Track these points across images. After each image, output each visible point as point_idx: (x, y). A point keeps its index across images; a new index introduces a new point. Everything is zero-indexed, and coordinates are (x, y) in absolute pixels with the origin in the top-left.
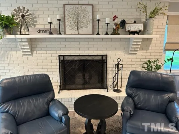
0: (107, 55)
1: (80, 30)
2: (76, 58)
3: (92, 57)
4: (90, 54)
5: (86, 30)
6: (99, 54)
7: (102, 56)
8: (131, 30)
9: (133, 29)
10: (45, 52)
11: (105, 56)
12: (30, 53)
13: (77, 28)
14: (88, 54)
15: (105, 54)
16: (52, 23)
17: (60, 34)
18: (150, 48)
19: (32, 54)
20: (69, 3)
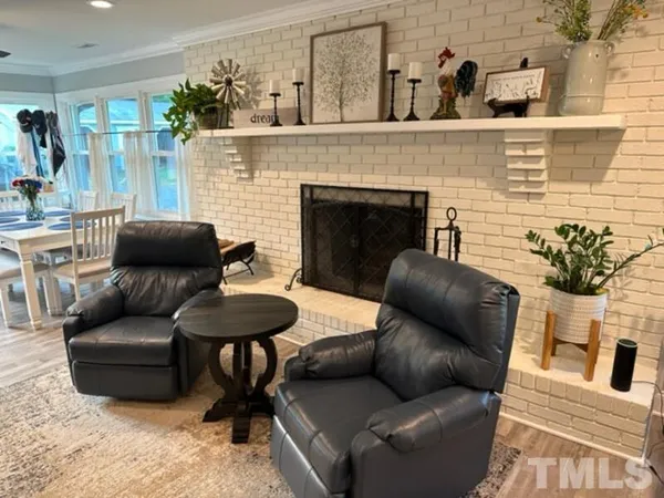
0: (426, 194)
1: (345, 110)
2: (342, 197)
3: (383, 195)
4: (376, 187)
5: (361, 108)
6: (403, 188)
7: (413, 194)
8: (500, 99)
9: (506, 96)
10: (275, 174)
11: (423, 197)
12: (247, 176)
13: (338, 103)
14: (370, 186)
15: (424, 189)
16: (279, 95)
17: (300, 123)
18: (610, 175)
19: (252, 177)
20: (328, 30)
